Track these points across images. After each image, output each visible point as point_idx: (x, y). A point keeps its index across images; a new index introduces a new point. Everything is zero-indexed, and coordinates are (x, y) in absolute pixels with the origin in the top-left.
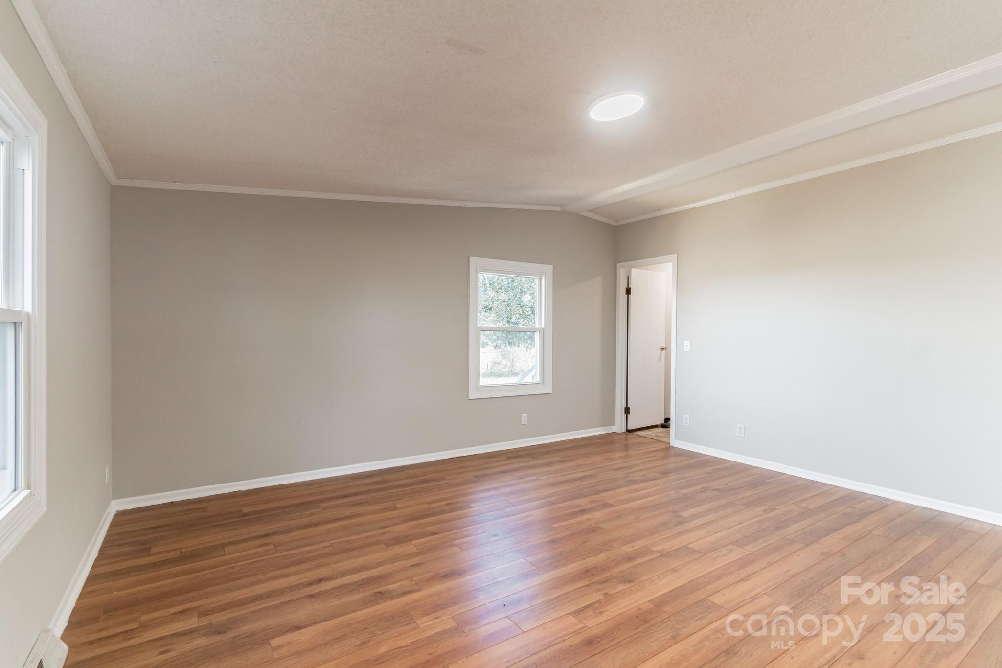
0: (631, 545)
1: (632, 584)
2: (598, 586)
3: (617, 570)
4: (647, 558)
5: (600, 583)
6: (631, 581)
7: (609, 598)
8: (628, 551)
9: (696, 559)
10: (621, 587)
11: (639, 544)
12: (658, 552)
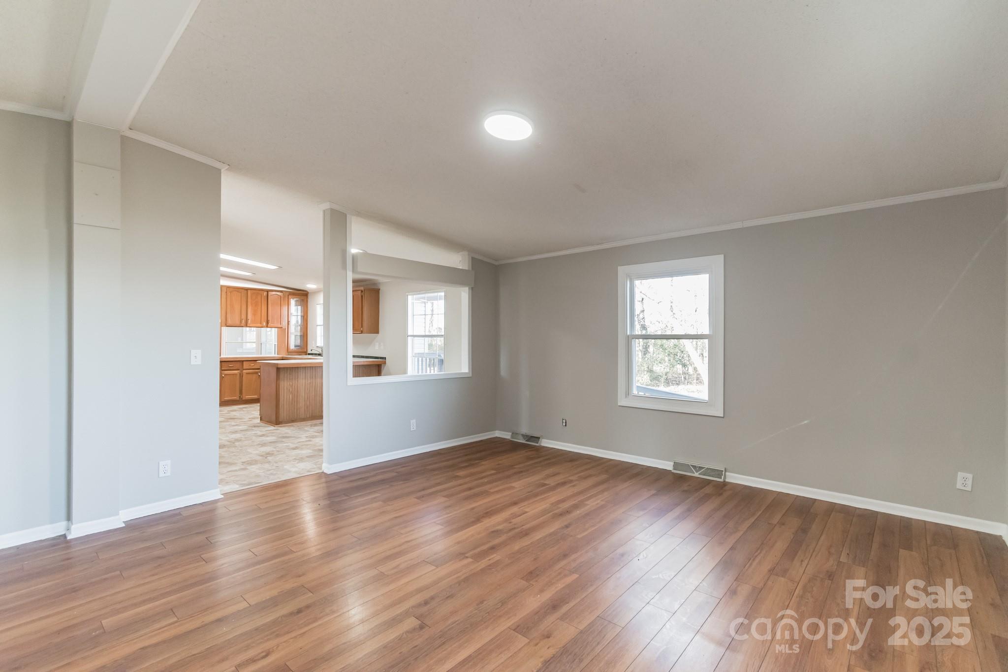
0: (491, 562)
1: (493, 530)
2: (516, 526)
3: (503, 538)
4: (479, 550)
5: (515, 528)
6: (493, 532)
7: (507, 520)
8: (495, 555)
9: (435, 554)
10: (500, 527)
11: (484, 563)
12: (467, 557)
